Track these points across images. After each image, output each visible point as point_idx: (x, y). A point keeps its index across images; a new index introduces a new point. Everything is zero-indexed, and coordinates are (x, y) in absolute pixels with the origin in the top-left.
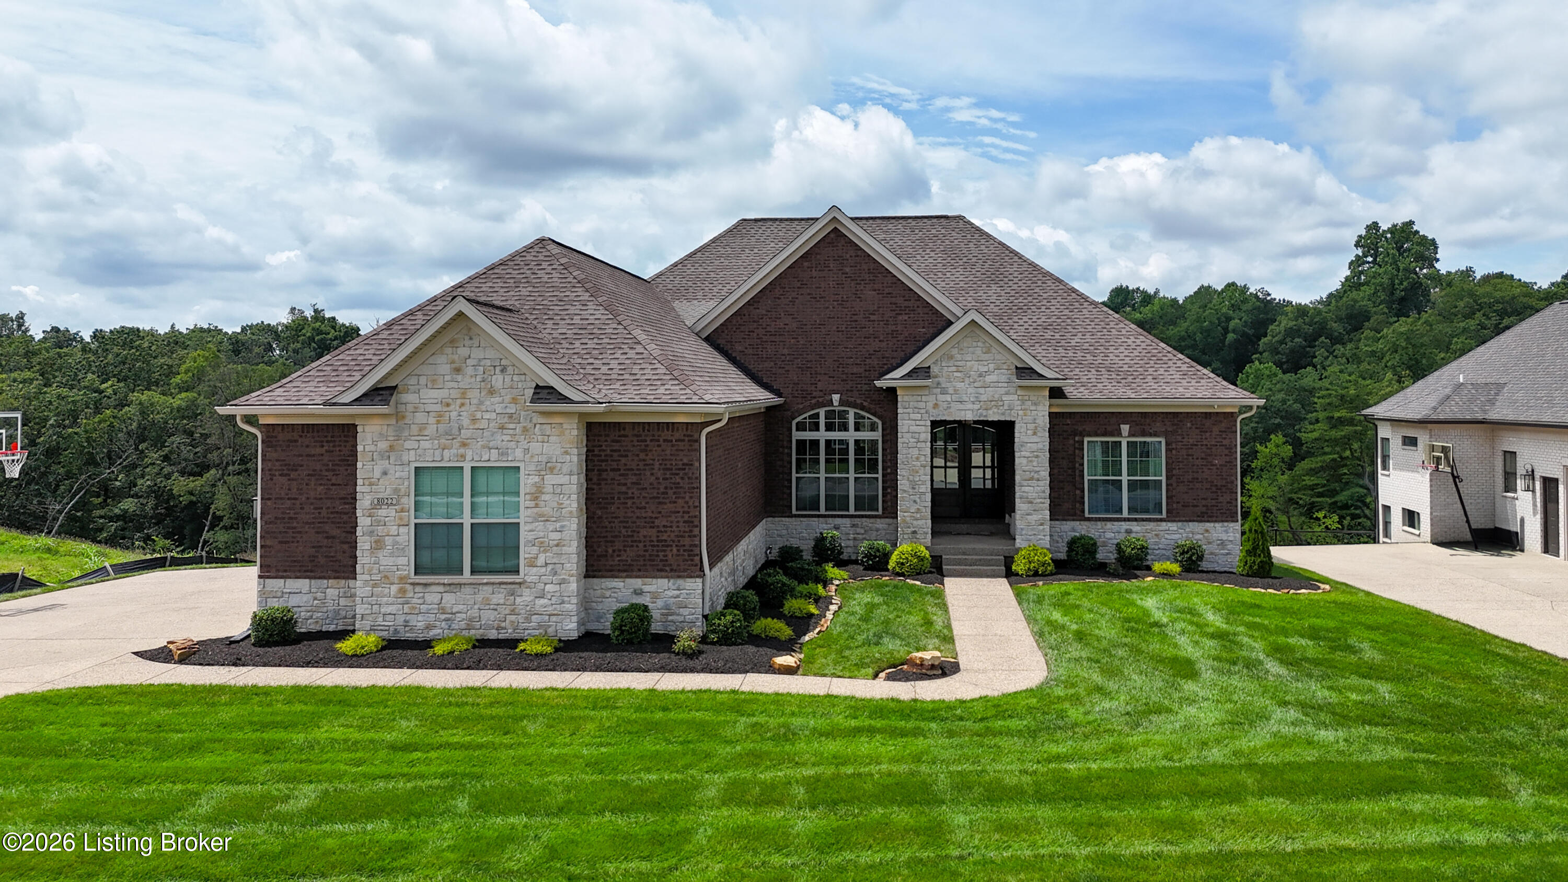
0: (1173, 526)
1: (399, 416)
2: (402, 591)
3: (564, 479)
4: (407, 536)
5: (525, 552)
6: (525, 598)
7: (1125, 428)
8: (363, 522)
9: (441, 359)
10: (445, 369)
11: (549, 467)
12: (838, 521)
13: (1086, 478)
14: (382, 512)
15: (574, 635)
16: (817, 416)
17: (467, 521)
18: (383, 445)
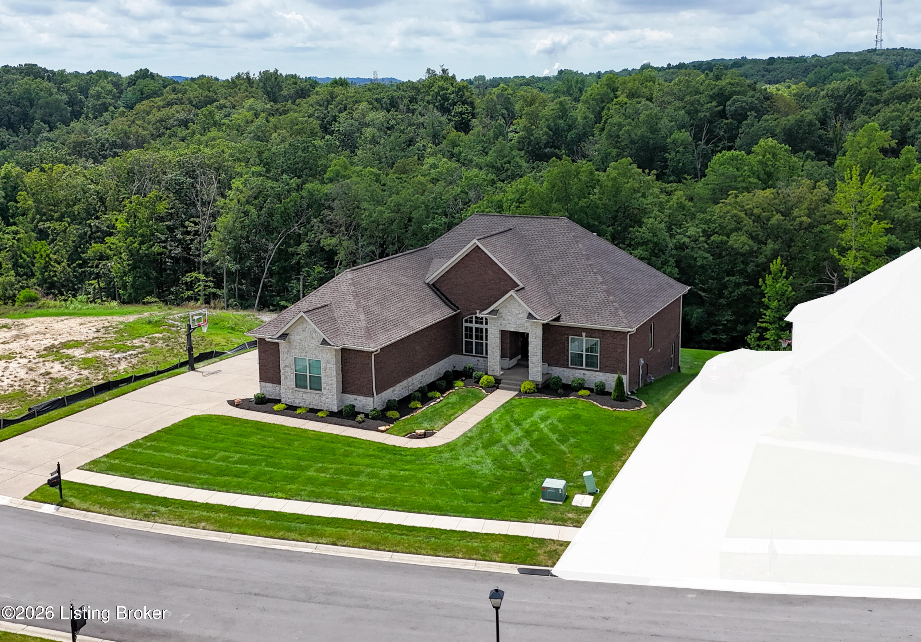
0: (601, 374)
1: (290, 342)
2: (292, 392)
3: (332, 366)
4: (293, 376)
5: (323, 385)
6: (323, 398)
7: (584, 334)
8: (282, 371)
9: (299, 327)
10: (301, 330)
11: (328, 362)
12: (479, 358)
13: (570, 352)
14: (287, 369)
15: (336, 411)
16: (472, 318)
17: (308, 374)
18: (286, 350)
